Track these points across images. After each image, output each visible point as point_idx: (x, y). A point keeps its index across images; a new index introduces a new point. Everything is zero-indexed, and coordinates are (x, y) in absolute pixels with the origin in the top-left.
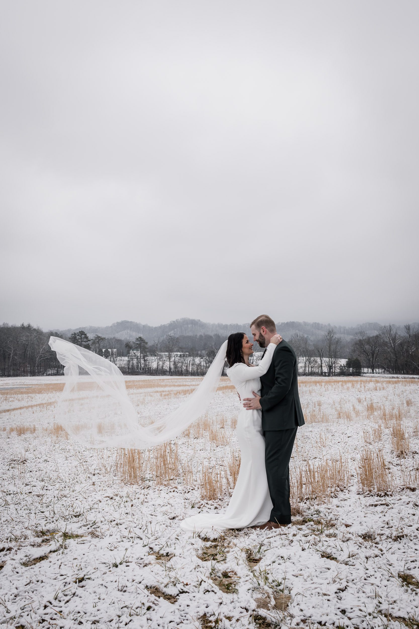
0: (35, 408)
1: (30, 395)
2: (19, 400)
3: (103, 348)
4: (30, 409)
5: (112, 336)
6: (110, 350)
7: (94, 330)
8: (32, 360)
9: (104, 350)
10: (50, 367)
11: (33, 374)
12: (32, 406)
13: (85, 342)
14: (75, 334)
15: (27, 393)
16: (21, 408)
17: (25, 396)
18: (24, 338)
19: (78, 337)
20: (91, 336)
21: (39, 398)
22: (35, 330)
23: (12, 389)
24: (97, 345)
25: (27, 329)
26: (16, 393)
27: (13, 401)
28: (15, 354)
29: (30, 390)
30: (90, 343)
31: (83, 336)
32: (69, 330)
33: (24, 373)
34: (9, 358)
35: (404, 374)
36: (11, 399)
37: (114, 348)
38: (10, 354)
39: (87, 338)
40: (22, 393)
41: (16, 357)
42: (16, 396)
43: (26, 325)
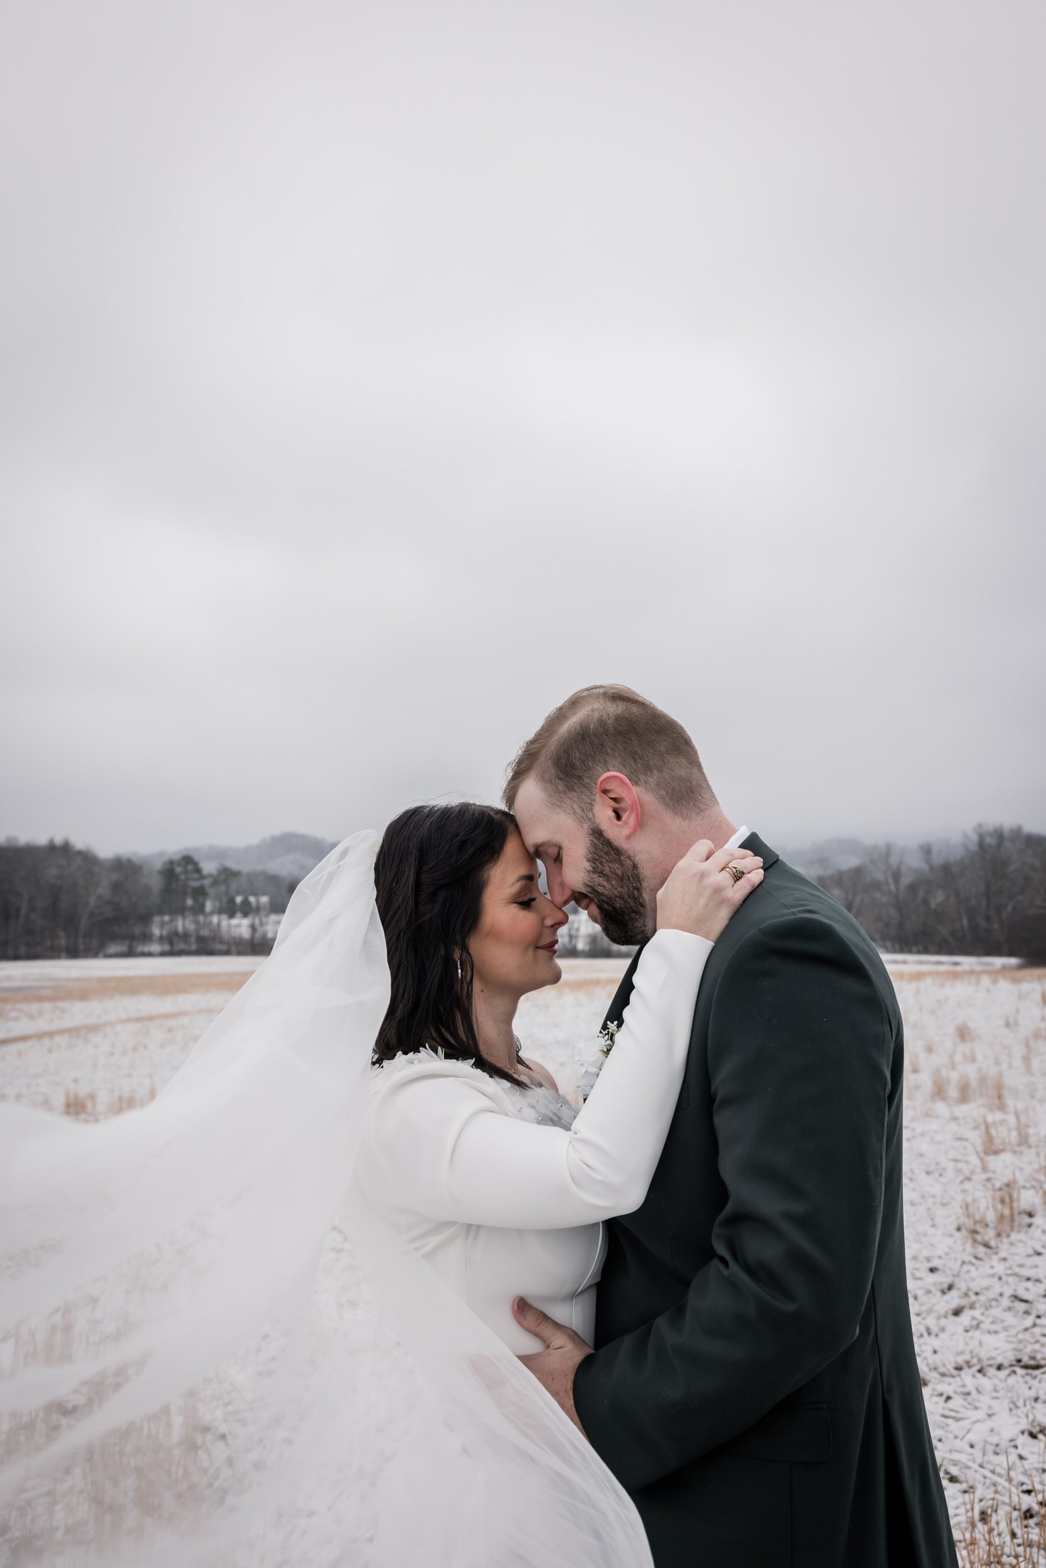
0: (58, 1039)
1: (60, 1004)
2: (31, 1017)
3: (238, 893)
4: (46, 1041)
5: (257, 867)
6: (252, 899)
7: (218, 853)
8: (70, 921)
9: (239, 899)
10: (115, 938)
11: (73, 953)
12: (51, 1034)
13: (195, 880)
14: (171, 862)
15: (53, 999)
16: (24, 1038)
17: (47, 1006)
18: (54, 872)
19: (178, 870)
20: (209, 867)
21: (79, 1013)
22: (80, 853)
23: (20, 989)
24: (223, 888)
25: (64, 850)
26: (27, 1000)
27: (16, 1019)
28: (32, 909)
29: (62, 993)
30: (207, 882)
31: (190, 867)
32: (161, 854)
33: (52, 953)
34: (17, 917)
35: (919, 952)
36: (13, 1014)
37: (264, 894)
38: (18, 909)
39: (198, 870)
40: (40, 999)
41: (33, 916)
42: (25, 1007)
43: (59, 840)
